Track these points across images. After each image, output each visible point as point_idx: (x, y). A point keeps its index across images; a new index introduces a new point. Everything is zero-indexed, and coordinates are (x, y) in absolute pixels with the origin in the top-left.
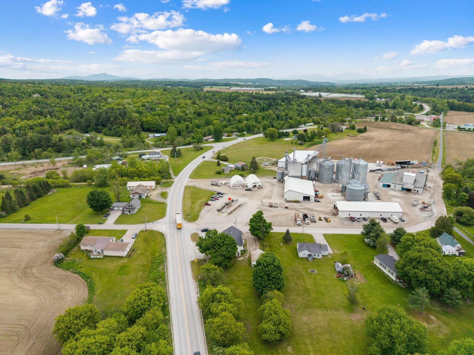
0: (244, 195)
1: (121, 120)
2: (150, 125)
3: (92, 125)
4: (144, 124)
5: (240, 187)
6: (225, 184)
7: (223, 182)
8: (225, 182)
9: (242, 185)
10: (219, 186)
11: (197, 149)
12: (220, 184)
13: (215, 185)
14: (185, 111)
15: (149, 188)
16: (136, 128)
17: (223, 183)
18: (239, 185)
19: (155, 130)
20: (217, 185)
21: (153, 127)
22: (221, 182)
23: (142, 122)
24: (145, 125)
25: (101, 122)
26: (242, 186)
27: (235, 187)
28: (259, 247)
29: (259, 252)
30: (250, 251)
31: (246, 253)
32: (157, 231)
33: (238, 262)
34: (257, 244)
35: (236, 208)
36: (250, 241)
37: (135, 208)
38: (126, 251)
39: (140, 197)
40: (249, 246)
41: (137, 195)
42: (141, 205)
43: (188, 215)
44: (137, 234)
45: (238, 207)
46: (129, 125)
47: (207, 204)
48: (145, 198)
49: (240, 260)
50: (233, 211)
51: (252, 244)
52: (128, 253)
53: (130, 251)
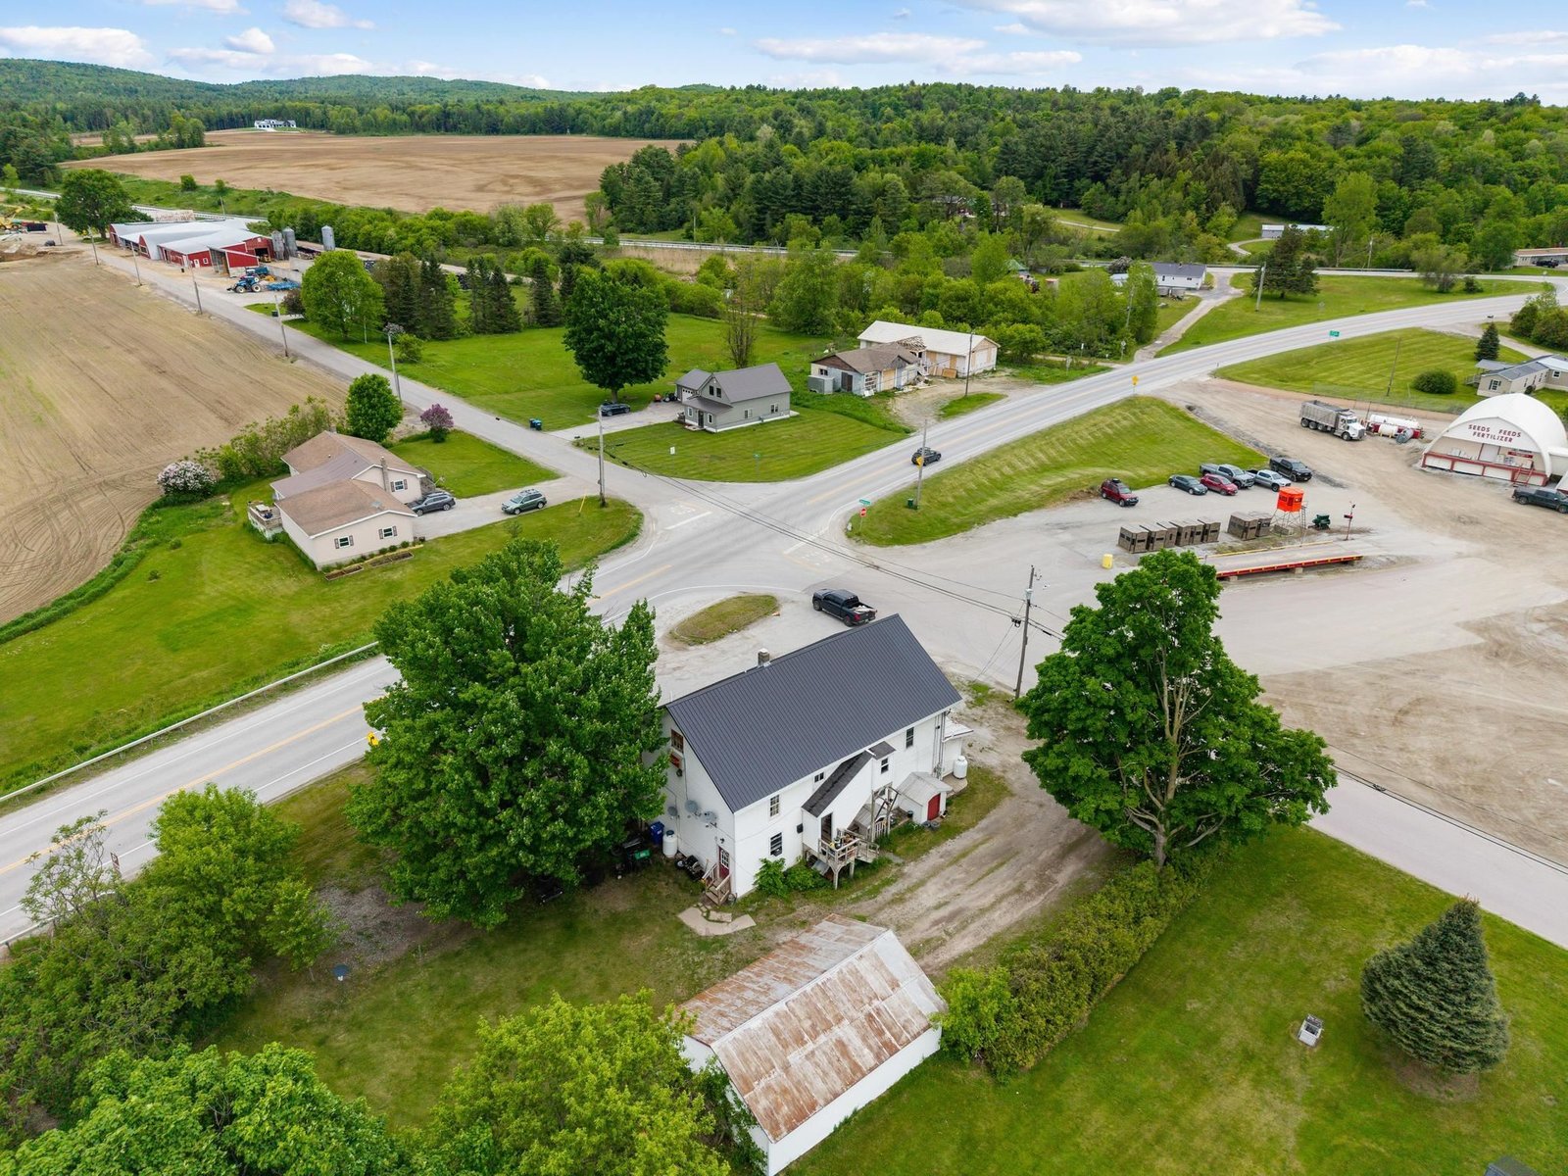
0: (1473, 522)
1: (1172, 156)
2: (1289, 182)
3: (1053, 169)
4: (1262, 178)
5: (1490, 472)
6: (1399, 437)
7: (1390, 423)
8: (1411, 424)
9: (1520, 462)
10: (1346, 437)
11: (1435, 287)
12: (1355, 429)
13: (1325, 430)
14: (1521, 142)
15: (945, 363)
16: (1211, 189)
17: (1383, 429)
18: (1486, 457)
19: (1306, 210)
20: (1330, 431)
21: (1298, 195)
22: (1375, 418)
23: (1258, 171)
24: (1267, 182)
25: (1095, 163)
26: (1515, 471)
27: (1446, 465)
28: (1020, 923)
29: (852, 959)
30: (900, 899)
31: (829, 903)
32: (646, 519)
33: (645, 939)
34: (1044, 882)
35: (1286, 570)
36: (1020, 823)
37: (727, 407)
38: (344, 542)
39: (847, 381)
40: (955, 861)
41: (836, 373)
42: (794, 413)
43: (911, 505)
44: (548, 505)
45: (1309, 567)
46: (1189, 174)
47: (1111, 493)
48: (867, 394)
49: (691, 931)
50: (1235, 574)
51: (1005, 856)
52: (363, 558)
53: (383, 552)
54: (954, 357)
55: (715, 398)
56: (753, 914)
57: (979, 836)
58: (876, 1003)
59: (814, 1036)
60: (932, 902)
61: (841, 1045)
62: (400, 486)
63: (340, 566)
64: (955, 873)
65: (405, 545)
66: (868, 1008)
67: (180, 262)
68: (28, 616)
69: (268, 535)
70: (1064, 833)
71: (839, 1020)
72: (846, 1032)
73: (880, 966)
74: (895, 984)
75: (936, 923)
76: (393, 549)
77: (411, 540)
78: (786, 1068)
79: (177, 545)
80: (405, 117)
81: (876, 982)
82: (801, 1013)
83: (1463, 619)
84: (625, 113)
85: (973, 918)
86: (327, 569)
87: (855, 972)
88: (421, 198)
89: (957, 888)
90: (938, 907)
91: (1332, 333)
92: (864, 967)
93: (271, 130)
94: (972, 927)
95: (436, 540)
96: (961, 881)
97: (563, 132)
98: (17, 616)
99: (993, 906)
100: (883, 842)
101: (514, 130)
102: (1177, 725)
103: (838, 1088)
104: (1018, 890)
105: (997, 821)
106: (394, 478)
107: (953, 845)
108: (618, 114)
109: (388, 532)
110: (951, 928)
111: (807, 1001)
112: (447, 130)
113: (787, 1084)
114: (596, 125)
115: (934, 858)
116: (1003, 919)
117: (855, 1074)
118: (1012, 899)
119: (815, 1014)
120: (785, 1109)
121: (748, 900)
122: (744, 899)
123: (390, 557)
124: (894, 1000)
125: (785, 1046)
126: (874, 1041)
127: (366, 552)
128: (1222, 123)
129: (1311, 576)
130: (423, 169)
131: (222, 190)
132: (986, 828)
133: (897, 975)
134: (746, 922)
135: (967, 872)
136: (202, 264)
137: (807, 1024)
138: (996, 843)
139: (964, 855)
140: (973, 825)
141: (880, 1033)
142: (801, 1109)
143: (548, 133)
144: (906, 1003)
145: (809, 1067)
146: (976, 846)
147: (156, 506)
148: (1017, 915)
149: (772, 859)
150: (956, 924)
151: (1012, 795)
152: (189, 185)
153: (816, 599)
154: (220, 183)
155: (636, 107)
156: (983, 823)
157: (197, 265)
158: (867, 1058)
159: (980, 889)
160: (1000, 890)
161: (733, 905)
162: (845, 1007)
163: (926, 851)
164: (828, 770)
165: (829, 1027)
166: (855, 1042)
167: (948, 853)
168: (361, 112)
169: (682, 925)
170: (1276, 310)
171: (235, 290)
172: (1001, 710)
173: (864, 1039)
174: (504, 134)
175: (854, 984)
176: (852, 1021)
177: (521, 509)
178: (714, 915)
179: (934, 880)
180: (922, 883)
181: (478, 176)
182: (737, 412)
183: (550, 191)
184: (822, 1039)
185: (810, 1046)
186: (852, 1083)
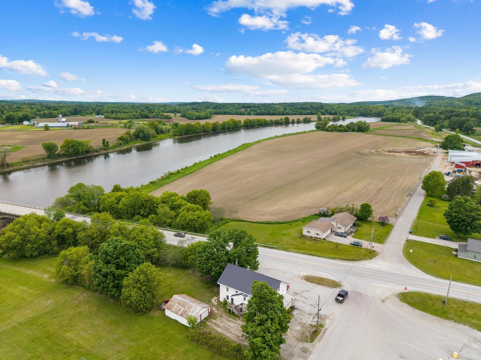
32: (368, 260)
38: (308, 232)
43: (444, 302)
53: (315, 238)
58: (189, 311)
59: (180, 306)
61: (180, 309)
62: (339, 228)
63: (305, 236)
65: (320, 238)
68: (270, 222)
71: (184, 307)
72: (182, 309)
73: (195, 309)
74: (193, 312)
76: (317, 238)
77: (322, 238)
79: (304, 222)
81: (192, 309)
82: (183, 303)
86: (304, 236)
87: (192, 306)
89: (236, 328)
92: (194, 307)
95: (328, 241)
96: (238, 328)
98: (268, 221)
99: (232, 333)
103: (174, 311)
106: (339, 226)
109: (317, 234)
111: (185, 302)
116: (229, 335)
117: (177, 313)
118: (235, 336)
121: (220, 303)
123: (316, 239)
126: (182, 313)
127: (312, 236)
134: (216, 304)
141: (184, 313)
145: (175, 307)
147: (316, 215)
149: (226, 299)
158: (179, 313)
159: (236, 331)
161: (218, 301)
162: (186, 308)
164: (239, 292)
165: (182, 307)
166: (181, 311)
169: (213, 298)
175: (190, 307)
178: (216, 300)
184: (180, 307)
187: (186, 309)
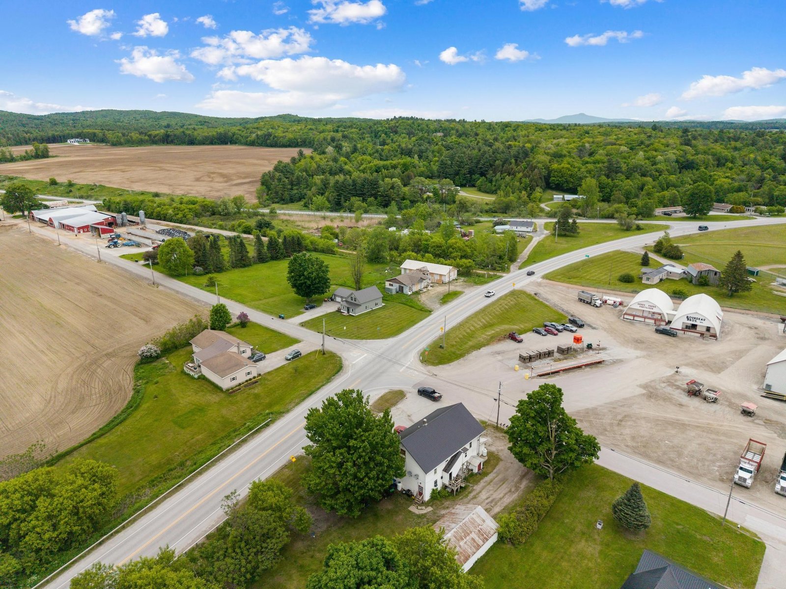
0: (642, 342)
1: (513, 165)
2: (563, 177)
3: (463, 171)
4: (552, 175)
5: (647, 320)
6: (614, 305)
7: (611, 299)
8: (618, 300)
9: (656, 316)
10: (595, 306)
11: (625, 228)
12: (598, 303)
13: (587, 303)
14: (654, 157)
15: (437, 278)
16: (531, 181)
17: (608, 302)
18: (645, 314)
19: (571, 189)
20: (590, 303)
21: (567, 182)
22: (605, 298)
23: (550, 172)
24: (554, 177)
25: (481, 168)
26: (656, 320)
27: (631, 318)
28: (513, 501)
29: (471, 515)
30: (475, 497)
31: (453, 500)
32: (343, 360)
33: (401, 517)
34: (517, 488)
35: (579, 367)
36: (506, 469)
37: (359, 305)
38: (234, 379)
39: (401, 289)
40: (489, 484)
41: (396, 286)
42: (383, 304)
43: (441, 347)
44: (302, 355)
45: (587, 365)
46: (521, 174)
47: (513, 337)
48: (409, 293)
49: (414, 513)
50: (561, 370)
51: (504, 480)
52: (240, 384)
53: (247, 381)
54: (441, 275)
55: (353, 301)
56: (432, 506)
57: (495, 475)
58: (480, 527)
59: (465, 537)
60: (485, 497)
61: (473, 539)
63: (232, 389)
64: (490, 487)
65: (254, 377)
66: (478, 529)
67: (73, 231)
69: (196, 376)
70: (520, 472)
71: (471, 532)
72: (473, 535)
73: (479, 516)
74: (484, 521)
75: (487, 504)
76: (250, 379)
77: (256, 375)
78: (460, 546)
79: (157, 382)
80: (147, 138)
81: (479, 521)
82: (460, 531)
83: (639, 384)
84: (257, 135)
85: (498, 501)
86: (228, 390)
87: (473, 519)
88: (170, 185)
89: (491, 492)
90: (487, 499)
91: (586, 256)
92: (474, 516)
93: (76, 144)
94: (499, 504)
95: (264, 374)
96: (492, 490)
97: (226, 143)
99: (503, 497)
100: (466, 479)
101: (202, 143)
102: (553, 435)
103: (475, 551)
104: (510, 491)
105: (499, 470)
106: (242, 349)
107: (487, 479)
108: (254, 135)
109: (249, 373)
110: (492, 505)
111: (461, 527)
112: (168, 143)
113: (461, 551)
114: (243, 141)
115: (482, 483)
116: (508, 500)
117: (478, 547)
118: (509, 494)
119: (464, 531)
120: (462, 558)
121: (429, 501)
122: (427, 501)
123: (251, 383)
124: (485, 526)
125: (458, 540)
126: (482, 537)
127: (240, 382)
128: (532, 149)
129: (588, 369)
130: (168, 171)
131: (71, 185)
132: (496, 472)
133: (484, 519)
134: (430, 509)
135: (493, 487)
136: (84, 232)
137: (463, 534)
138: (500, 477)
139: (491, 481)
140: (492, 471)
141: (483, 535)
142: (466, 557)
143: (219, 144)
144: (488, 526)
145: (466, 546)
146: (494, 479)
147: (139, 365)
148: (511, 499)
149: (435, 488)
150: (494, 503)
151: (502, 460)
152: (53, 183)
153: (419, 391)
154: (70, 182)
155: (262, 132)
156: (495, 471)
157: (82, 232)
158: (481, 542)
159: (499, 491)
160: (504, 492)
161: (423, 503)
162: (472, 529)
163: (479, 481)
164: (449, 459)
165: (469, 535)
166: (477, 539)
167: (486, 482)
168: (124, 135)
169: (410, 512)
170: (563, 242)
171: (109, 247)
172: (492, 430)
173: (479, 537)
174: (197, 145)
175: (473, 522)
176: (474, 532)
177: (293, 358)
178: (419, 507)
179: (484, 490)
180: (480, 492)
181: (195, 173)
182: (363, 307)
183: (232, 180)
184: (468, 538)
185: (465, 540)
186: (478, 549)
187: (474, 530)
